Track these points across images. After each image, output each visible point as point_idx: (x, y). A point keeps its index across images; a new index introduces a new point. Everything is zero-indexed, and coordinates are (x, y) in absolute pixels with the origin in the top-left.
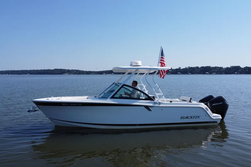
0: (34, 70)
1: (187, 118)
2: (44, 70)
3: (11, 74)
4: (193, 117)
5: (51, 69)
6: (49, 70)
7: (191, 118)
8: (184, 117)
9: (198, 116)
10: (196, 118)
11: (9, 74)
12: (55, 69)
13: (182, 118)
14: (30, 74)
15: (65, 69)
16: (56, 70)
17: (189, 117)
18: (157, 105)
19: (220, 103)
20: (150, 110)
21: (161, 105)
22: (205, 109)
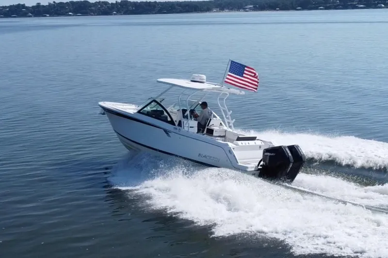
1: (205, 157)
4: (212, 158)
8: (202, 155)
9: (218, 159)
10: (215, 160)
17: (208, 157)
18: (175, 132)
19: (272, 154)
20: (169, 136)
21: (179, 133)
22: (227, 151)
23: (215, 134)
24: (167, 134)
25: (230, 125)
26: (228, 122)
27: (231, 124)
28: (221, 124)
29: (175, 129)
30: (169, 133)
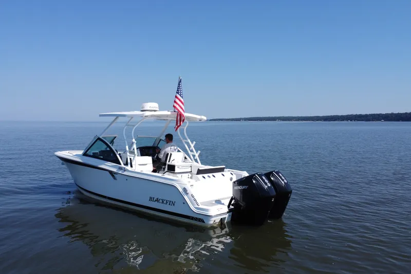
1: (157, 200)
3: (354, 120)
4: (165, 202)
7: (163, 202)
9: (172, 202)
10: (170, 204)
11: (351, 120)
17: (161, 201)
18: (120, 172)
19: (243, 187)
20: (115, 178)
21: (125, 173)
22: (181, 190)
23: (177, 170)
24: (113, 176)
25: (195, 158)
26: (193, 155)
27: (197, 157)
28: (185, 158)
29: (121, 168)
30: (115, 175)
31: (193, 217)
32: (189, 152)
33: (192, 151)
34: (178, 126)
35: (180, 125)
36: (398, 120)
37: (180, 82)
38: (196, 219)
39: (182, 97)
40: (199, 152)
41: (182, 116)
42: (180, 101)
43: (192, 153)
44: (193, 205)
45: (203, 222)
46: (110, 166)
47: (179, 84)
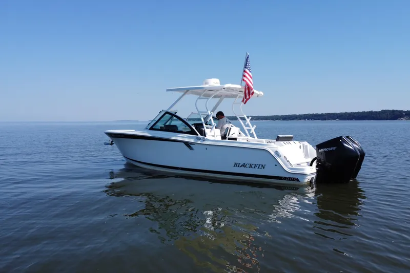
0: (346, 113)
1: (244, 165)
2: (364, 113)
3: (311, 119)
4: (253, 166)
5: (376, 111)
6: (371, 113)
7: (251, 166)
8: (239, 164)
9: (262, 165)
10: (259, 168)
12: (382, 110)
13: (236, 165)
14: (340, 119)
15: (401, 110)
16: (384, 112)
17: (248, 166)
18: (199, 142)
19: (331, 149)
20: (191, 148)
21: (204, 143)
22: (273, 153)
24: (189, 146)
25: (251, 133)
26: (248, 130)
27: (253, 131)
28: (240, 133)
29: (199, 139)
30: (192, 146)
31: (285, 178)
32: (244, 127)
33: (248, 126)
34: (248, 99)
35: (250, 98)
36: (351, 119)
37: (248, 58)
38: (290, 179)
39: (251, 72)
40: (255, 126)
41: (250, 90)
42: (249, 75)
43: (248, 128)
44: (286, 165)
45: (298, 181)
46: (186, 137)
47: (247, 60)
